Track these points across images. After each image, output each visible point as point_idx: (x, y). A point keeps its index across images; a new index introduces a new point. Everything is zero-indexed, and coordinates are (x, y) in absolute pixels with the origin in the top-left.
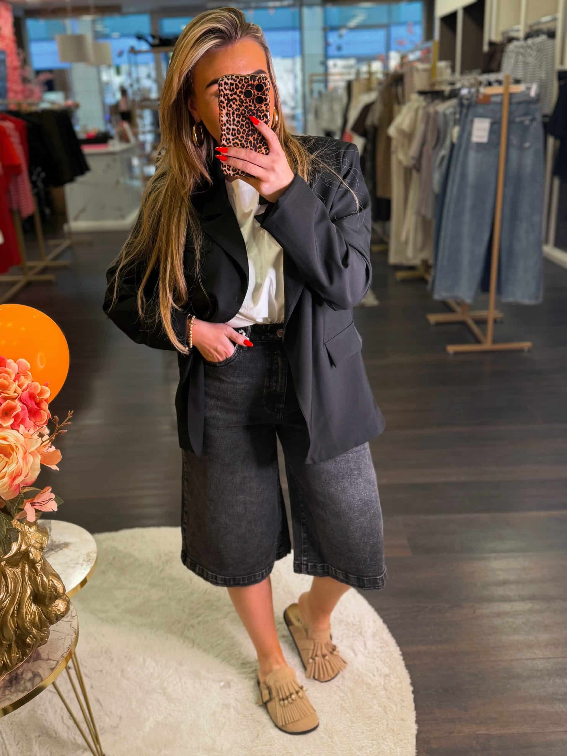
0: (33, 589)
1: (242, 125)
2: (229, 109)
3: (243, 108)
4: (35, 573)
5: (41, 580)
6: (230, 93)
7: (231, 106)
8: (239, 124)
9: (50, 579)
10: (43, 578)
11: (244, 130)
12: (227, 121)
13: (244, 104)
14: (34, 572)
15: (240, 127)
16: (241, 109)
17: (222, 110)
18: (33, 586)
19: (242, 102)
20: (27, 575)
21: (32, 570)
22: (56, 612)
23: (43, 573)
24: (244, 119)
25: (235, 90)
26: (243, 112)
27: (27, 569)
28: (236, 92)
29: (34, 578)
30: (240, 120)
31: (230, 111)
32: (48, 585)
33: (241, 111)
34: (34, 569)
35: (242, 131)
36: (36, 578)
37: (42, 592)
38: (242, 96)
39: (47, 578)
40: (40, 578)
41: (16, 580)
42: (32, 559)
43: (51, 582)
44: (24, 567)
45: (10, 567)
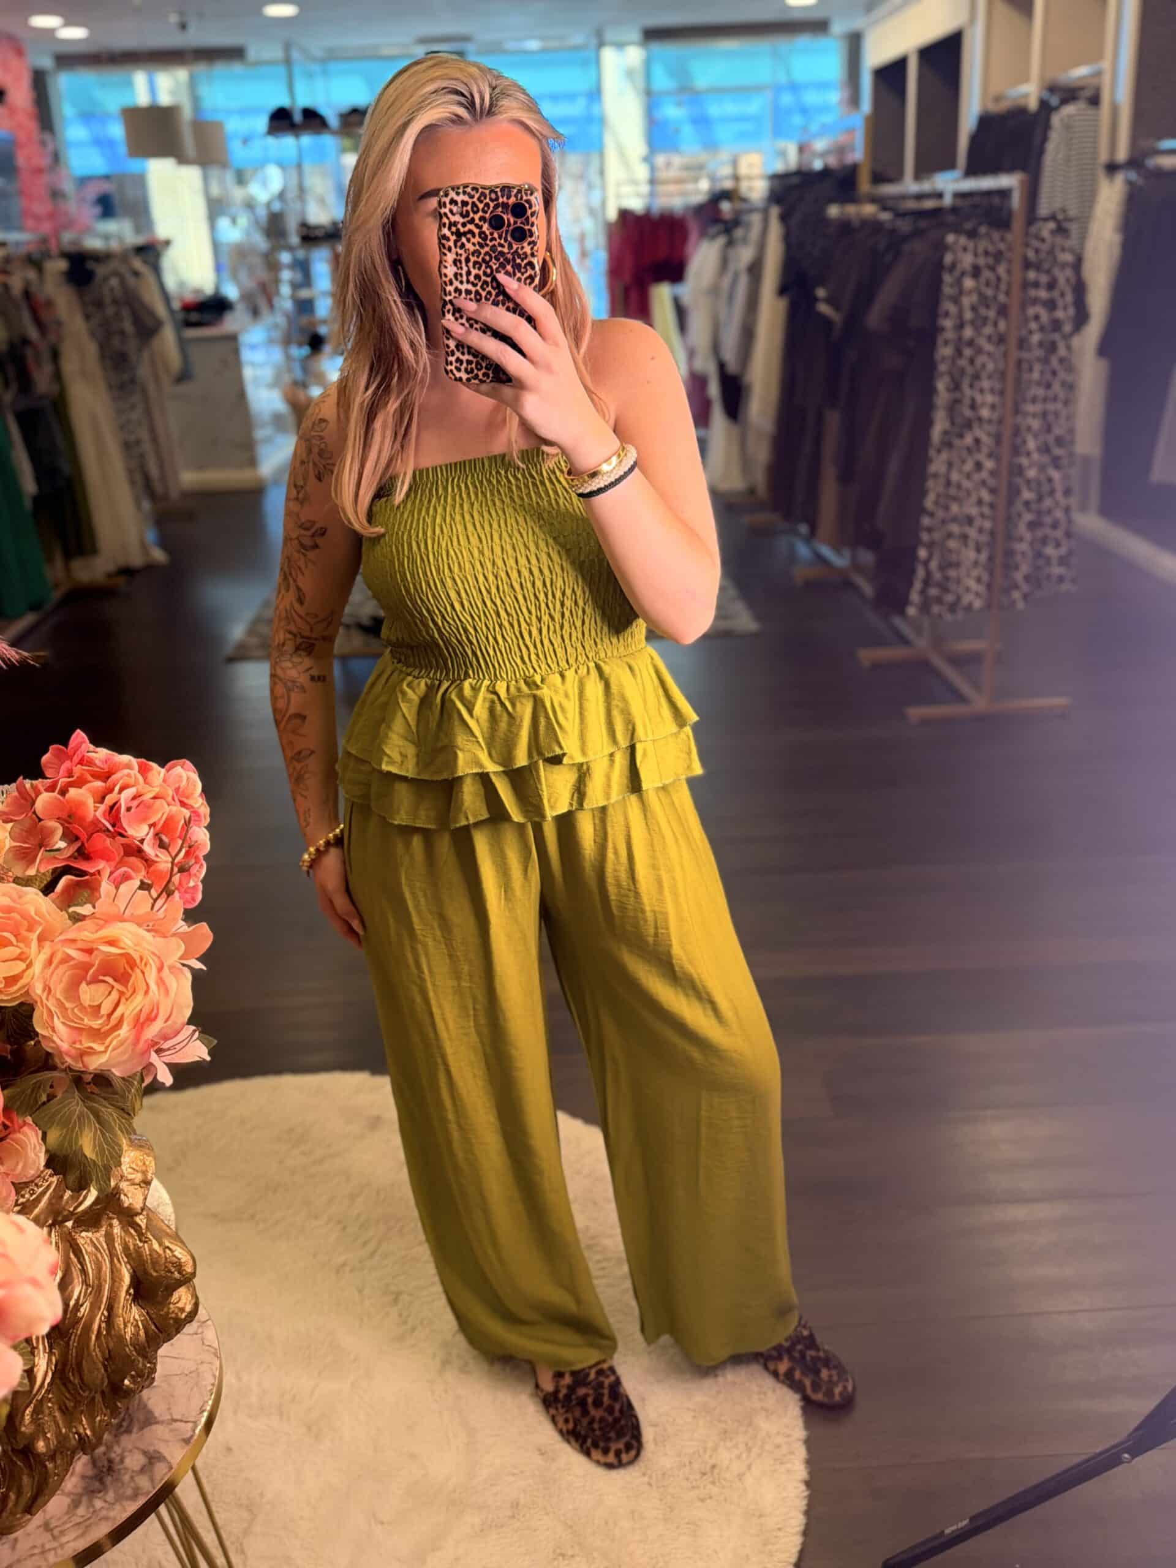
0: (134, 1271)
1: (485, 282)
2: (460, 251)
3: (487, 249)
4: (137, 1238)
5: (149, 1250)
6: (462, 220)
7: (463, 246)
8: (480, 281)
9: (167, 1244)
10: (152, 1244)
11: (489, 293)
12: (456, 275)
13: (488, 242)
14: (132, 1236)
15: (482, 287)
16: (483, 251)
17: (445, 255)
18: (132, 1263)
19: (485, 239)
20: (119, 1241)
21: (129, 1229)
22: (177, 1314)
23: (154, 1238)
24: (488, 271)
25: (472, 215)
26: (487, 258)
27: (117, 1230)
28: (473, 220)
29: (134, 1250)
30: (481, 273)
31: (461, 255)
32: (162, 1258)
33: (482, 255)
34: (132, 1227)
35: (484, 294)
36: (139, 1248)
37: (152, 1276)
38: (485, 227)
39: (160, 1244)
40: (146, 1245)
41: (99, 1255)
42: (128, 1207)
43: (168, 1251)
44: (111, 1226)
45: (84, 1230)
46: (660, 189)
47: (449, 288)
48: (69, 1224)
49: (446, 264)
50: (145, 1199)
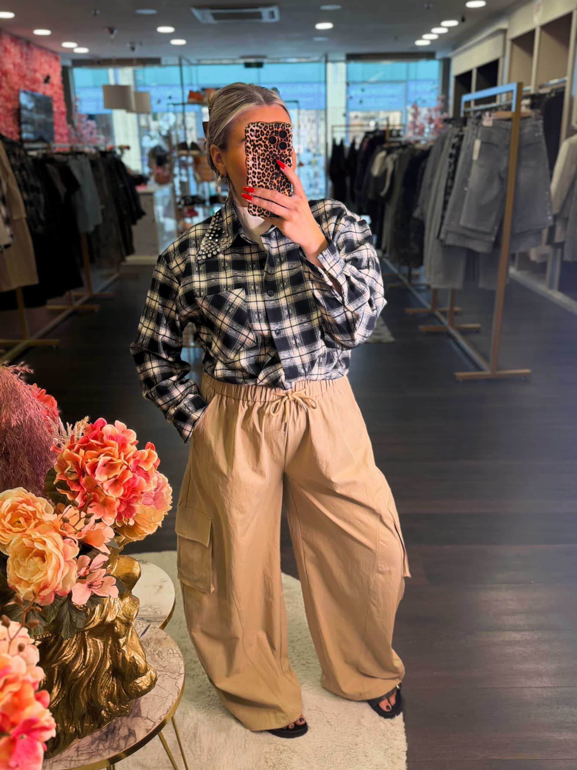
1: (267, 169)
2: (255, 154)
3: (268, 153)
6: (256, 139)
7: (256, 151)
8: (264, 168)
11: (269, 174)
12: (253, 165)
13: (268, 149)
15: (265, 171)
16: (266, 154)
17: (248, 155)
19: (267, 148)
24: (269, 163)
25: (261, 136)
26: (268, 157)
28: (261, 139)
30: (265, 164)
31: (256, 155)
33: (266, 156)
35: (266, 174)
38: (267, 142)
46: (352, 128)
47: (250, 171)
49: (249, 160)
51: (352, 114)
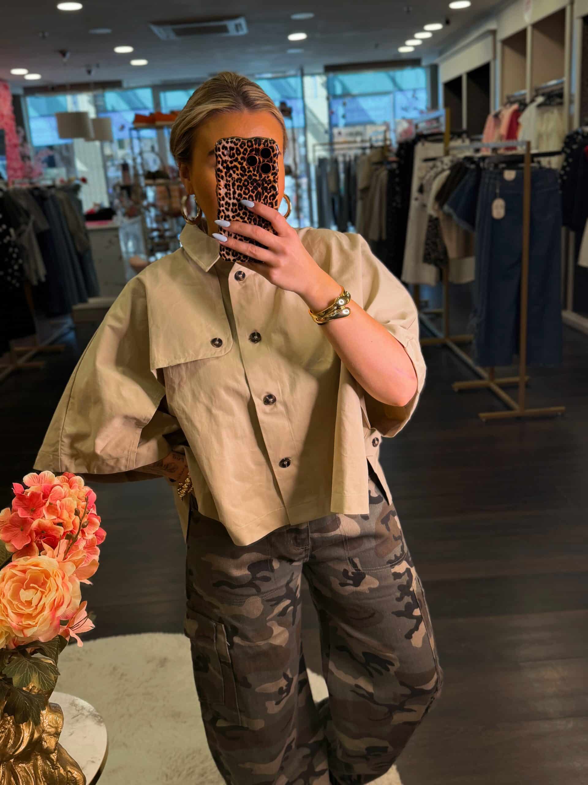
4: (51, 767)
5: (58, 774)
6: (230, 160)
7: (230, 175)
9: (69, 769)
13: (246, 173)
16: (243, 179)
19: (244, 171)
20: (41, 769)
21: (46, 761)
24: (247, 191)
25: (236, 156)
26: (246, 183)
27: (40, 762)
28: (236, 160)
29: (49, 774)
30: (241, 192)
31: (229, 181)
32: (66, 779)
33: (243, 182)
34: (48, 760)
36: (52, 773)
38: (245, 164)
39: (65, 769)
40: (56, 771)
41: (29, 778)
42: (46, 749)
43: (69, 773)
44: (37, 759)
45: (21, 763)
46: (336, 146)
48: (12, 760)
50: (57, 743)
51: (336, 131)
